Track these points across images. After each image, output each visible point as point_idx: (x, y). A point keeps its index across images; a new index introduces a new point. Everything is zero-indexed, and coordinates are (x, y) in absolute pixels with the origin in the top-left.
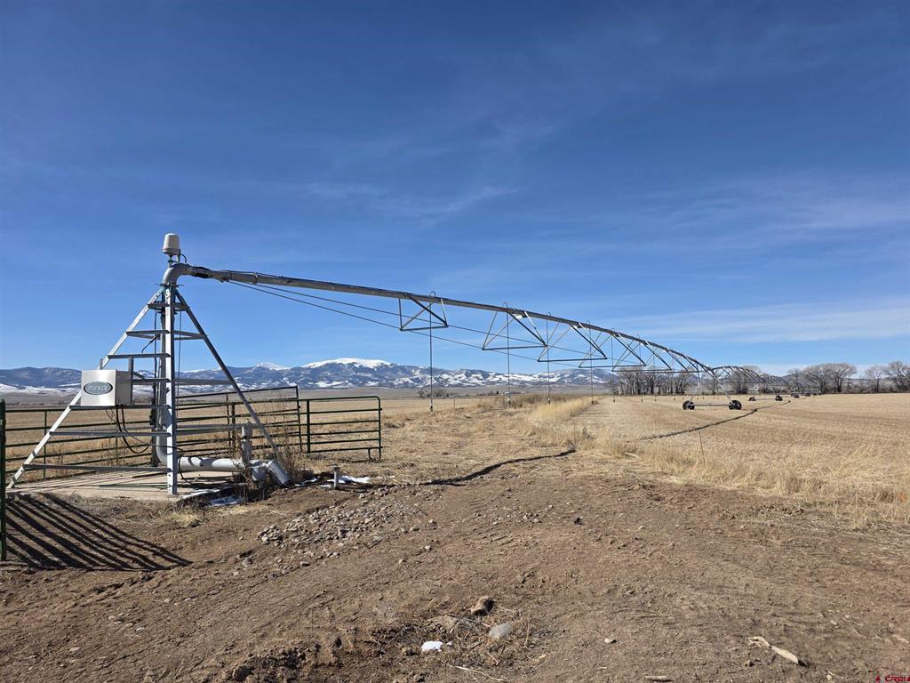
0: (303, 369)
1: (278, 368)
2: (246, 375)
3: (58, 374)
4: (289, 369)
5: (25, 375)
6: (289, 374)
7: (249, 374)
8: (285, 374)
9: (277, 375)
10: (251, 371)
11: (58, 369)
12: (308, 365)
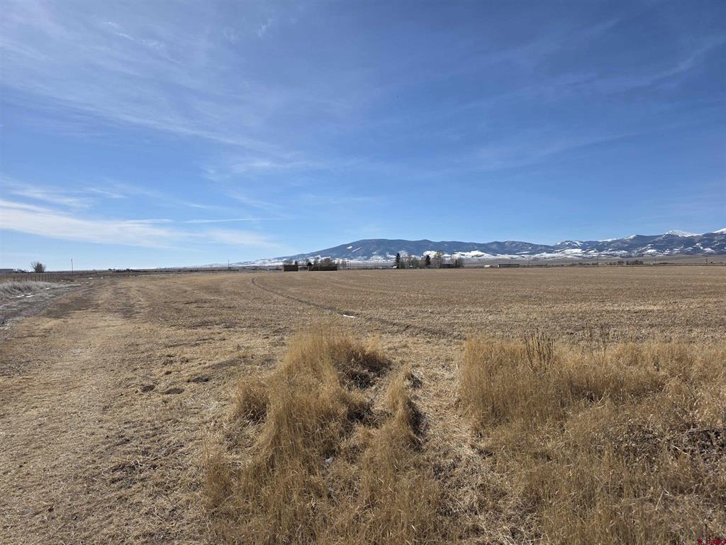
0: (716, 234)
1: (688, 235)
2: (657, 242)
3: (514, 245)
4: (701, 235)
5: (494, 247)
6: (701, 240)
7: (662, 241)
8: (696, 240)
9: (689, 242)
10: (661, 238)
11: (514, 242)
12: (720, 231)
